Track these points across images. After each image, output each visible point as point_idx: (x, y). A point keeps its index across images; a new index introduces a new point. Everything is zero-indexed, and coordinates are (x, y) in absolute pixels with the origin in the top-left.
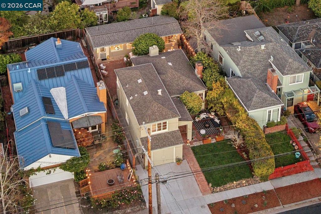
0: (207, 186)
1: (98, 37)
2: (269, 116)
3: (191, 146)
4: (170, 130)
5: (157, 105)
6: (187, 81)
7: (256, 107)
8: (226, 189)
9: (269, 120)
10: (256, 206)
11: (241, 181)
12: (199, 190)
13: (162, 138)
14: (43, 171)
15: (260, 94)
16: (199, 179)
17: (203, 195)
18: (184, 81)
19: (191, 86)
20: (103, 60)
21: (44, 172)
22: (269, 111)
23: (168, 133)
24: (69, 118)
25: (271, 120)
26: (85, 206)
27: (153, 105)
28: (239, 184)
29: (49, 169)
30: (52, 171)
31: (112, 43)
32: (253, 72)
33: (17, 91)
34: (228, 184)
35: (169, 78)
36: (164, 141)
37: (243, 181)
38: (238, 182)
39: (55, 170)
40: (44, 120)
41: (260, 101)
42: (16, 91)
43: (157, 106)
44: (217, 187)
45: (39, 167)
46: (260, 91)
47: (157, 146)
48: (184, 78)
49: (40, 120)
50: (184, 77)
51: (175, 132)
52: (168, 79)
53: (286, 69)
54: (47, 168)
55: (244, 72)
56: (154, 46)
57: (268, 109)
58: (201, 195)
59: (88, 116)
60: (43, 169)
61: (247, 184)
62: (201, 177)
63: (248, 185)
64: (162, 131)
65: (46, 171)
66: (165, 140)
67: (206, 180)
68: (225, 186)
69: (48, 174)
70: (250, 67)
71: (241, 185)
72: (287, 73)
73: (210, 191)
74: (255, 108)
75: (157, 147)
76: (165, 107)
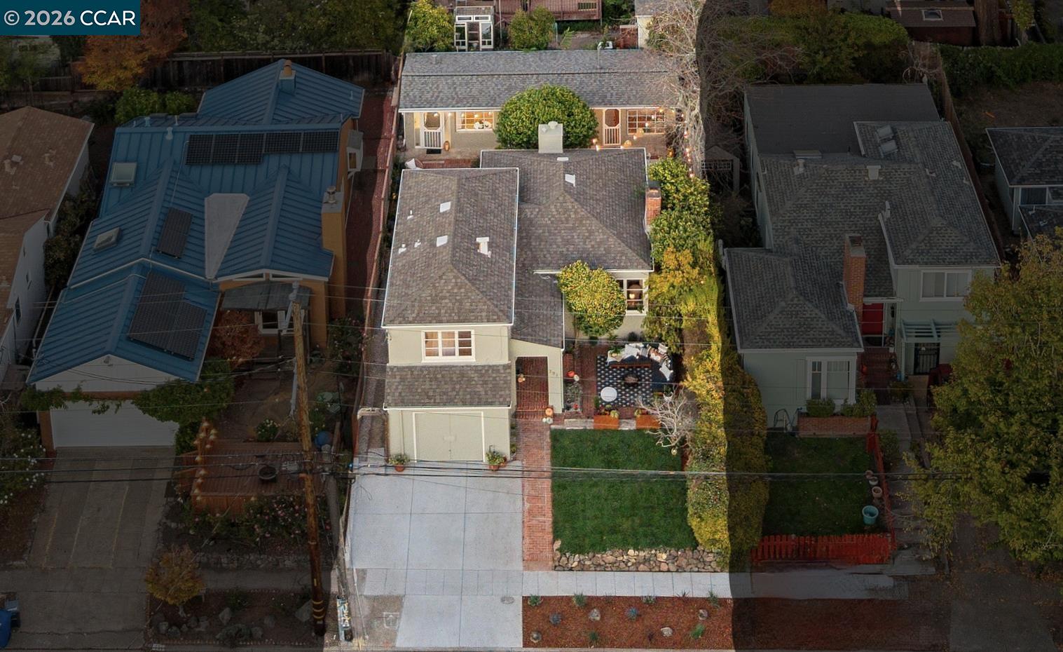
0: (548, 549)
1: (423, 80)
2: (816, 379)
3: (553, 427)
4: (482, 362)
5: (456, 277)
6: (601, 237)
7: (768, 340)
8: (599, 567)
9: (816, 395)
10: (667, 631)
11: (653, 552)
12: (519, 553)
13: (451, 378)
14: (88, 403)
15: (797, 305)
16: (534, 522)
17: (527, 568)
18: (591, 233)
19: (608, 251)
20: (430, 152)
21: (91, 404)
22: (814, 364)
23: (475, 368)
24: (216, 278)
25: (824, 394)
26: (173, 525)
27: (444, 277)
28: (646, 561)
29: (104, 400)
30: (113, 406)
31: (457, 103)
32: (816, 242)
33: (118, 184)
34: (609, 552)
35: (549, 219)
36: (454, 389)
37: (659, 555)
38: (642, 554)
39: (118, 406)
40: (143, 268)
41: (787, 326)
42: (115, 185)
43: (454, 281)
44: (574, 553)
45: (79, 388)
46: (801, 298)
47: (429, 398)
48: (594, 224)
49: (132, 266)
50: (595, 221)
51: (495, 368)
52: (546, 221)
53: (914, 246)
54: (102, 397)
55: (787, 237)
56: (553, 124)
57: (812, 355)
58: (519, 565)
59: (272, 282)
60: (89, 398)
61: (672, 568)
62: (543, 519)
63: (677, 571)
64: (458, 360)
65: (96, 405)
66: (458, 386)
67: (551, 530)
68: (599, 556)
69: (99, 412)
70: (809, 227)
71: (652, 566)
72: (911, 257)
73: (551, 563)
74: (766, 343)
75: (427, 401)
76: (478, 289)
